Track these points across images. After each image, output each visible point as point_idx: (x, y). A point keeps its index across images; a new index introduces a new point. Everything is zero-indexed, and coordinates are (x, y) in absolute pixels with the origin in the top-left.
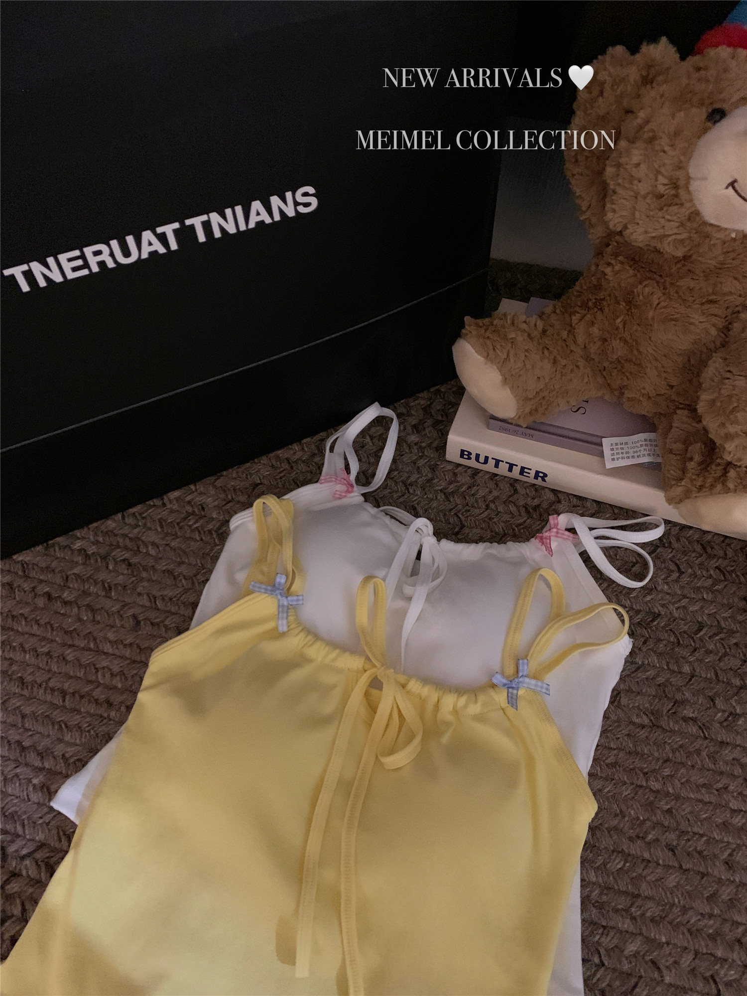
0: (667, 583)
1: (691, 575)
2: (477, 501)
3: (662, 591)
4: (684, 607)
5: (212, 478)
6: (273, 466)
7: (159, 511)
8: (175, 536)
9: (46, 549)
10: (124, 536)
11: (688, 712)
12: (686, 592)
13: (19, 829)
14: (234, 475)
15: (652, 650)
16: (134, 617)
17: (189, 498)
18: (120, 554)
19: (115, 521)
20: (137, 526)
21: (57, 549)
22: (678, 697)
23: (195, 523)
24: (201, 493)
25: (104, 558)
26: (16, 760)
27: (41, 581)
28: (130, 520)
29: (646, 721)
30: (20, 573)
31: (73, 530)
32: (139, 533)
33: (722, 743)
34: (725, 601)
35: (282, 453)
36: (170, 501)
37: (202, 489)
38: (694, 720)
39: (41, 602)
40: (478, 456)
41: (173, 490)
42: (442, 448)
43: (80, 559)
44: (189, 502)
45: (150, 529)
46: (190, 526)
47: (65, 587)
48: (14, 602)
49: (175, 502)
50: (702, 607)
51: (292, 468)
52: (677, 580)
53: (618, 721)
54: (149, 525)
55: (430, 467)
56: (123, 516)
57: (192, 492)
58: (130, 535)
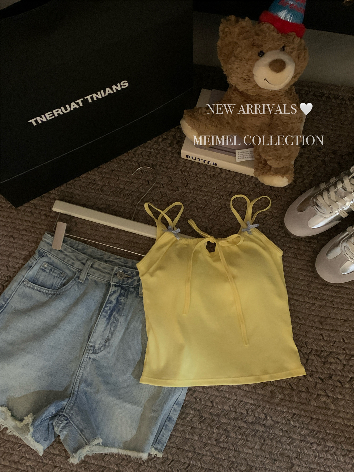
2: (193, 174)
5: (96, 169)
6: (118, 163)
7: (79, 182)
8: (86, 192)
9: (41, 198)
10: (68, 192)
14: (104, 167)
17: (89, 177)
19: (64, 187)
20: (72, 188)
21: (45, 197)
23: (92, 186)
24: (93, 175)
27: (42, 210)
28: (68, 186)
30: (34, 207)
31: (49, 191)
32: (72, 191)
35: (121, 157)
36: (83, 178)
37: (93, 173)
39: (43, 217)
40: (192, 158)
42: (180, 153)
44: (89, 178)
45: (76, 189)
46: (91, 188)
48: (33, 218)
49: (84, 179)
51: (125, 163)
54: (76, 187)
55: (176, 161)
56: (66, 185)
57: (90, 174)
58: (70, 192)
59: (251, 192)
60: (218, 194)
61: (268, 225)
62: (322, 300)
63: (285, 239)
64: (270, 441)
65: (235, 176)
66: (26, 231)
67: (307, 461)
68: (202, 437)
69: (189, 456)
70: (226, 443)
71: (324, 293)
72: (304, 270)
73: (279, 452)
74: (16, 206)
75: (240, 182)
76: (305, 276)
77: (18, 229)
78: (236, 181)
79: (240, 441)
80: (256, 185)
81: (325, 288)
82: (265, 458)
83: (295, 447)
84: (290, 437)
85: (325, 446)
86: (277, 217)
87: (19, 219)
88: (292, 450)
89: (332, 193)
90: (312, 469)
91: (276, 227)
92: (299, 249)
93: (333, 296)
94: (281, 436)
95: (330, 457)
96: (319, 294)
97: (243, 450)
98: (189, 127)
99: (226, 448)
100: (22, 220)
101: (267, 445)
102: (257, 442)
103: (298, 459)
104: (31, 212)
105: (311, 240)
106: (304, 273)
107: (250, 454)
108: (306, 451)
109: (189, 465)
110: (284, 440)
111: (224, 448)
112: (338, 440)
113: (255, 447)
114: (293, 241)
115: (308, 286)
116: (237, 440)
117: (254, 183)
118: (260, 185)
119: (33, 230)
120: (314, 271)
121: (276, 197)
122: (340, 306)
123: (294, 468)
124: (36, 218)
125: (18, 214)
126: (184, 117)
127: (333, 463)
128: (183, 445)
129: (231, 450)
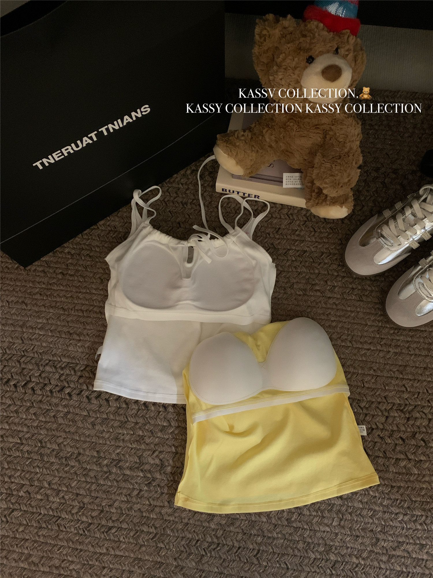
0: (309, 237)
1: (319, 232)
2: (231, 210)
3: (308, 241)
4: (316, 247)
5: (116, 213)
7: (97, 231)
8: (106, 241)
9: (54, 254)
10: (84, 244)
11: (317, 288)
12: (317, 240)
13: (78, 362)
15: (303, 266)
16: (100, 278)
17: (108, 224)
18: (85, 252)
19: (79, 238)
20: (89, 239)
21: (58, 252)
22: (313, 283)
23: (113, 235)
24: (113, 221)
25: (79, 255)
26: (69, 338)
27: (57, 268)
28: (85, 237)
29: (301, 293)
30: (46, 265)
31: (63, 244)
32: (90, 242)
33: (329, 298)
34: (332, 242)
37: (113, 219)
38: (319, 290)
39: (60, 276)
40: (229, 191)
41: (101, 220)
42: (214, 186)
43: (69, 257)
44: (109, 225)
45: (94, 240)
46: (112, 236)
47: (68, 269)
48: (47, 278)
49: (102, 226)
50: (323, 246)
52: (314, 236)
53: (291, 294)
54: (93, 238)
55: (209, 196)
56: (82, 235)
57: (109, 220)
58: (87, 244)
59: (302, 226)
60: (263, 232)
61: (325, 264)
62: (397, 346)
63: (346, 279)
64: (349, 516)
65: (281, 209)
66: (40, 294)
67: (394, 534)
68: (271, 517)
69: (257, 541)
70: (299, 522)
71: (398, 338)
72: (373, 314)
73: (361, 527)
74: (25, 266)
75: (288, 216)
76: (373, 321)
77: (30, 293)
78: (283, 214)
79: (315, 518)
80: (307, 219)
81: (398, 332)
82: (345, 534)
83: (378, 519)
84: (371, 509)
85: (413, 516)
86: (335, 254)
87: (30, 281)
88: (376, 523)
89: (400, 220)
90: (400, 542)
91: (335, 267)
92: (363, 290)
93: (408, 342)
94: (361, 508)
95: (419, 527)
96: (393, 340)
97: (320, 528)
98: (225, 155)
99: (300, 528)
100: (33, 282)
101: (346, 520)
102: (334, 518)
103: (384, 533)
104: (43, 271)
105: (377, 278)
106: (373, 318)
107: (328, 532)
108: (391, 523)
109: (259, 551)
110: (364, 512)
111: (297, 528)
112: (428, 507)
113: (333, 524)
114: (356, 280)
115: (378, 332)
116: (312, 517)
117: (304, 215)
118: (312, 218)
119: (49, 293)
120: (385, 315)
121: (333, 230)
122: (417, 352)
123: (379, 543)
124: (51, 278)
125: (28, 275)
126: (217, 143)
127: (423, 533)
128: (249, 529)
129: (305, 529)
